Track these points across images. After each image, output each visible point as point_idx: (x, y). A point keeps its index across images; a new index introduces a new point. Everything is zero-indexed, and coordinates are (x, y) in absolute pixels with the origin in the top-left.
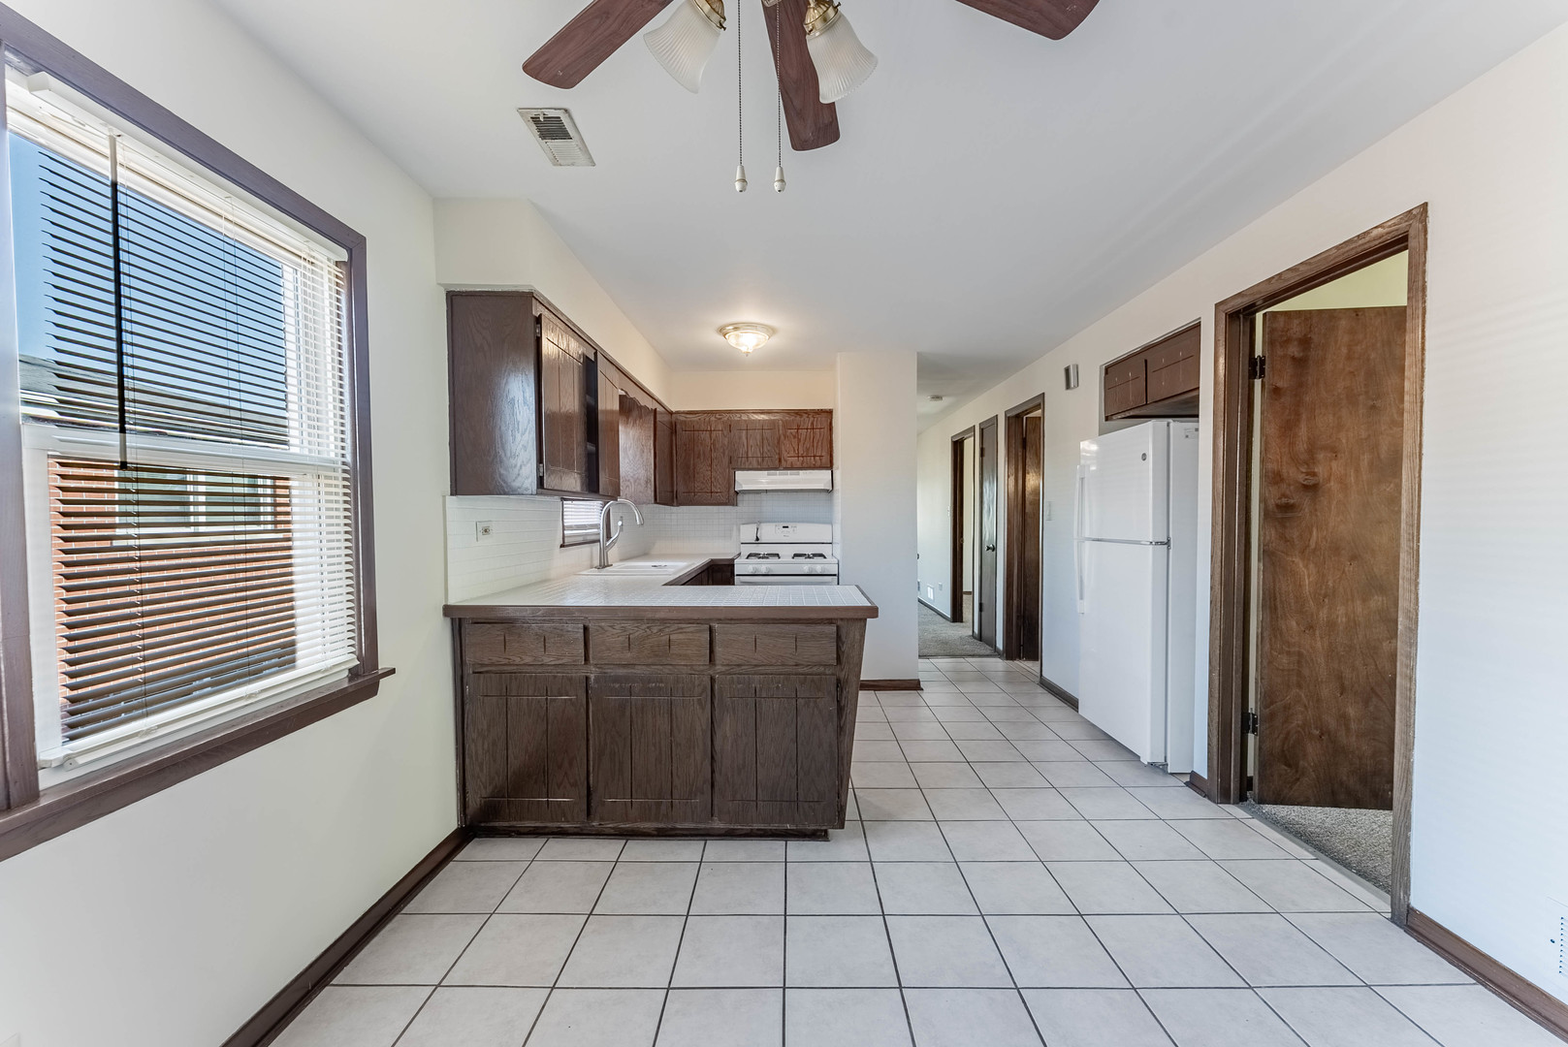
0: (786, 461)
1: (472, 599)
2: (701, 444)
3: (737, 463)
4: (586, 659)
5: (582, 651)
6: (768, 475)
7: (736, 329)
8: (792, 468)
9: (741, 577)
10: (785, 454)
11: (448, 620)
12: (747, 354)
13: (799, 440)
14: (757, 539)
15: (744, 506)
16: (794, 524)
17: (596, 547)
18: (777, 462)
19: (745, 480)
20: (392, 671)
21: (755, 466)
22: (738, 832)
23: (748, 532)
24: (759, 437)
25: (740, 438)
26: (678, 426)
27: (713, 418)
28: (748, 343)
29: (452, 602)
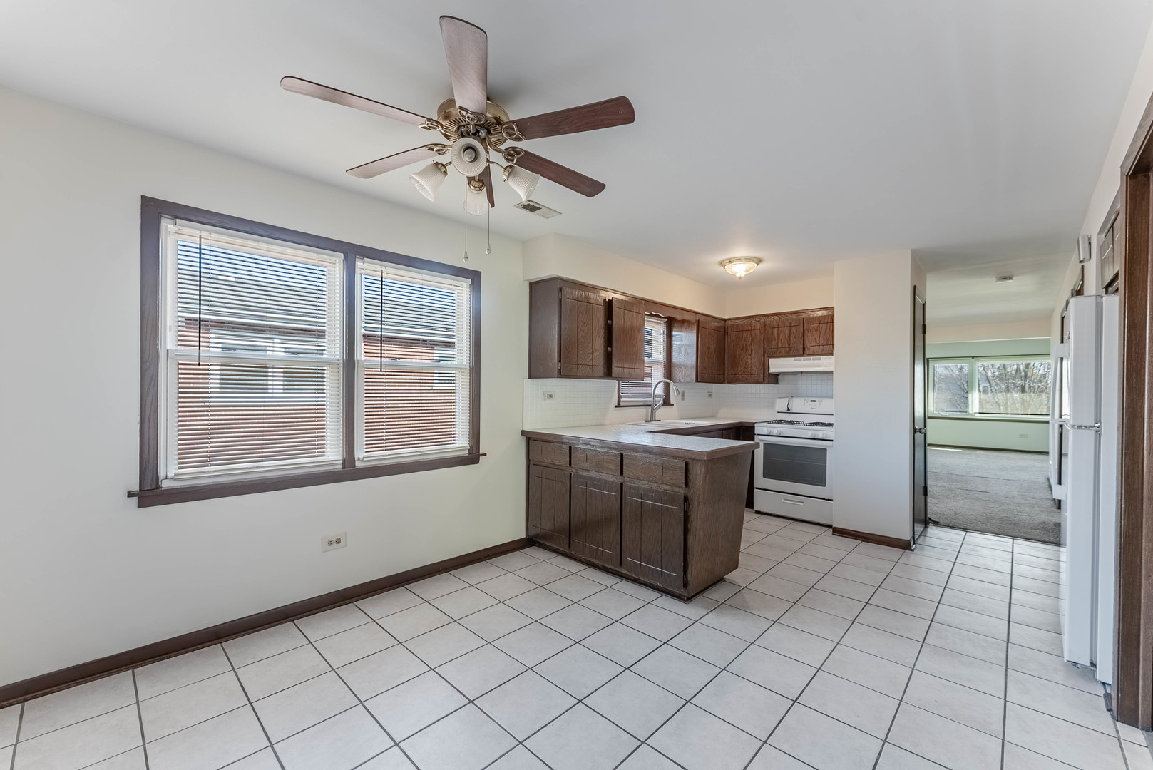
0: (809, 349)
1: (539, 429)
2: (745, 340)
3: (768, 353)
4: (570, 464)
5: (568, 459)
6: (795, 360)
7: (730, 262)
8: (814, 355)
9: (759, 436)
10: (808, 344)
11: (524, 438)
12: (740, 278)
13: (820, 333)
14: (789, 410)
15: (783, 385)
16: (820, 399)
17: (649, 409)
18: (801, 350)
19: (776, 365)
20: (485, 455)
21: (784, 354)
22: (640, 582)
23: (781, 404)
24: (787, 332)
25: (773, 334)
26: (729, 328)
27: (753, 321)
28: (740, 270)
29: (526, 429)
